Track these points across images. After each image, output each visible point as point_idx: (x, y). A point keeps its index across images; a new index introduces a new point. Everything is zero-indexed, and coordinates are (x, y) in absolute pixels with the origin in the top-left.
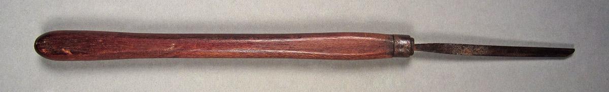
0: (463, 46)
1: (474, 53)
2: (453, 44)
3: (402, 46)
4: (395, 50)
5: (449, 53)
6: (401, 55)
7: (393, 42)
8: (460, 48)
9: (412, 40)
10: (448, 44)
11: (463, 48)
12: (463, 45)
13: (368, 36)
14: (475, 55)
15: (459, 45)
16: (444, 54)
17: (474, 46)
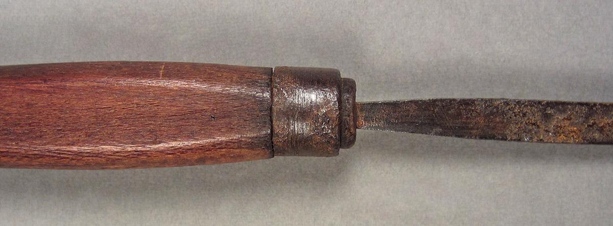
0: (548, 109)
1: (589, 136)
2: (507, 103)
3: (304, 113)
4: (277, 130)
5: (493, 137)
6: (299, 145)
7: (267, 95)
8: (538, 117)
9: (345, 87)
10: (489, 102)
11: (547, 117)
12: (550, 104)
13: (168, 75)
14: (593, 142)
15: (532, 103)
16: (472, 142)
17: (591, 106)
